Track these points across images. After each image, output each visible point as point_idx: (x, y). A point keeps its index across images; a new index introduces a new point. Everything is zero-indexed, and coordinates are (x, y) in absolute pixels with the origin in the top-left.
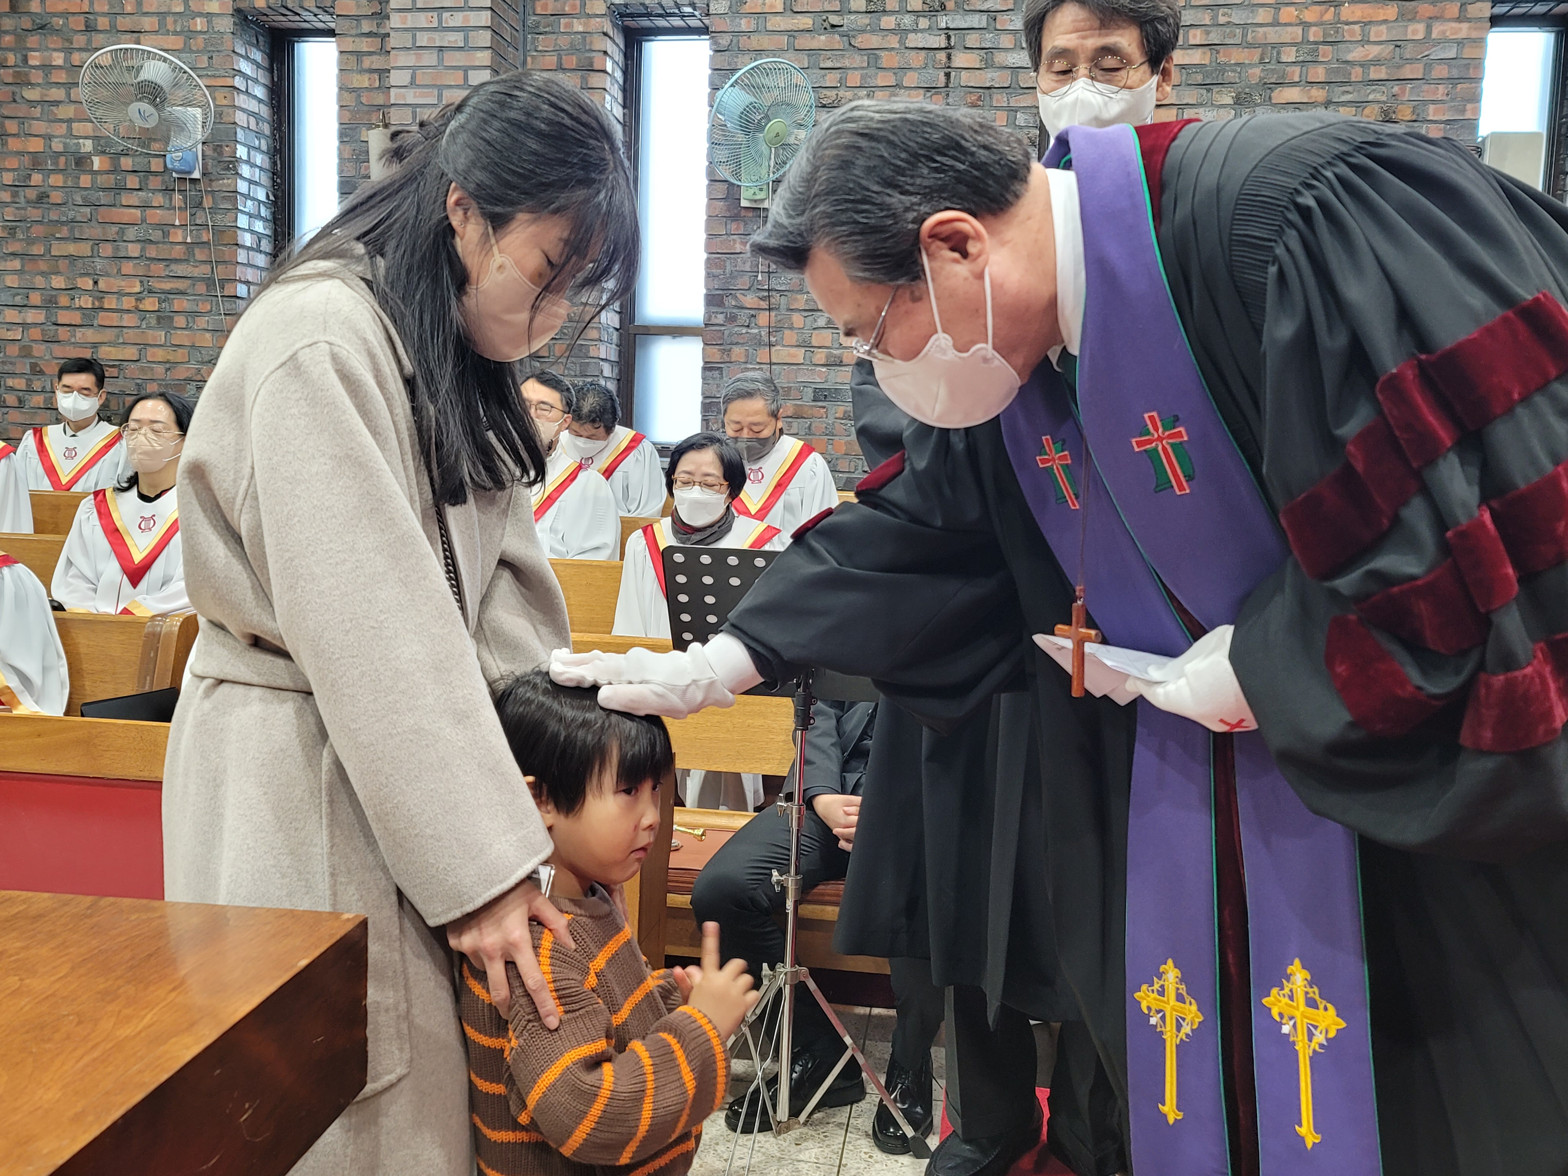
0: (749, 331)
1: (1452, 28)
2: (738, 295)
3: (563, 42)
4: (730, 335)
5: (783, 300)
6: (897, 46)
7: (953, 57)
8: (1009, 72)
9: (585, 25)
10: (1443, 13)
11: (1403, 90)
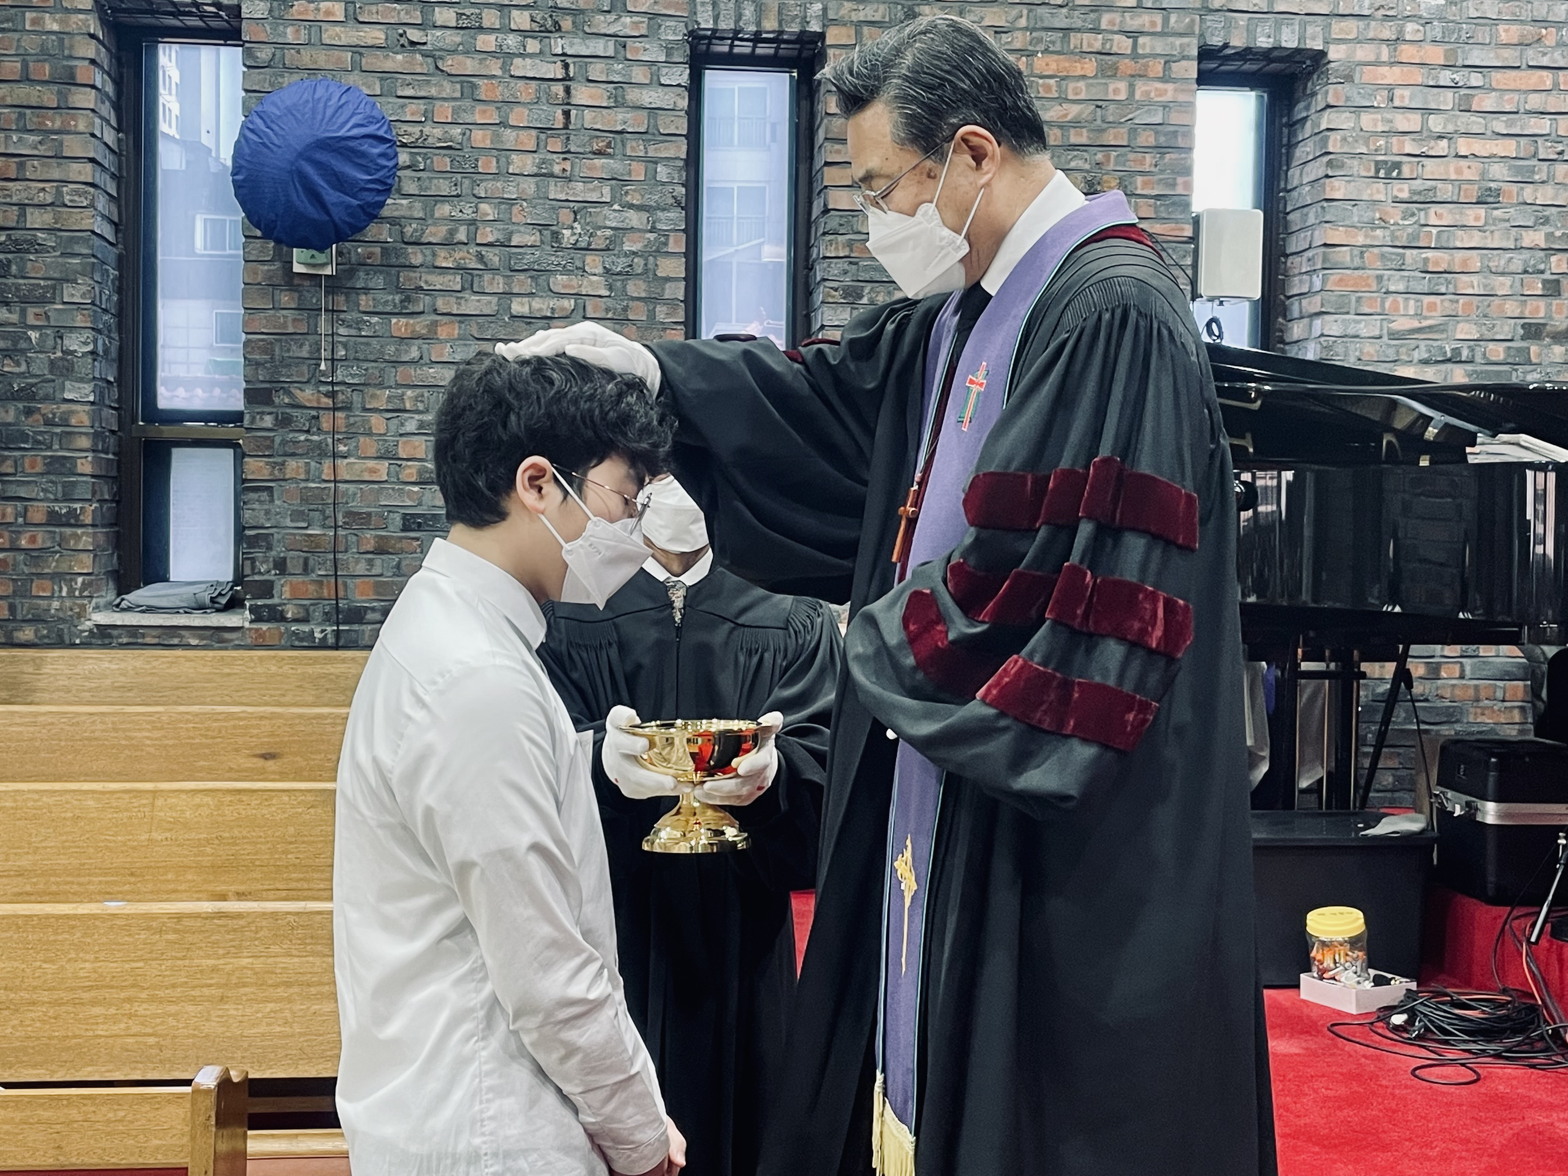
0: (310, 438)
1: (1156, 89)
2: (292, 390)
3: (30, 44)
4: (284, 443)
5: (356, 398)
6: (499, 73)
7: (573, 92)
8: (645, 113)
9: (61, 22)
10: (1146, 70)
11: (1108, 158)
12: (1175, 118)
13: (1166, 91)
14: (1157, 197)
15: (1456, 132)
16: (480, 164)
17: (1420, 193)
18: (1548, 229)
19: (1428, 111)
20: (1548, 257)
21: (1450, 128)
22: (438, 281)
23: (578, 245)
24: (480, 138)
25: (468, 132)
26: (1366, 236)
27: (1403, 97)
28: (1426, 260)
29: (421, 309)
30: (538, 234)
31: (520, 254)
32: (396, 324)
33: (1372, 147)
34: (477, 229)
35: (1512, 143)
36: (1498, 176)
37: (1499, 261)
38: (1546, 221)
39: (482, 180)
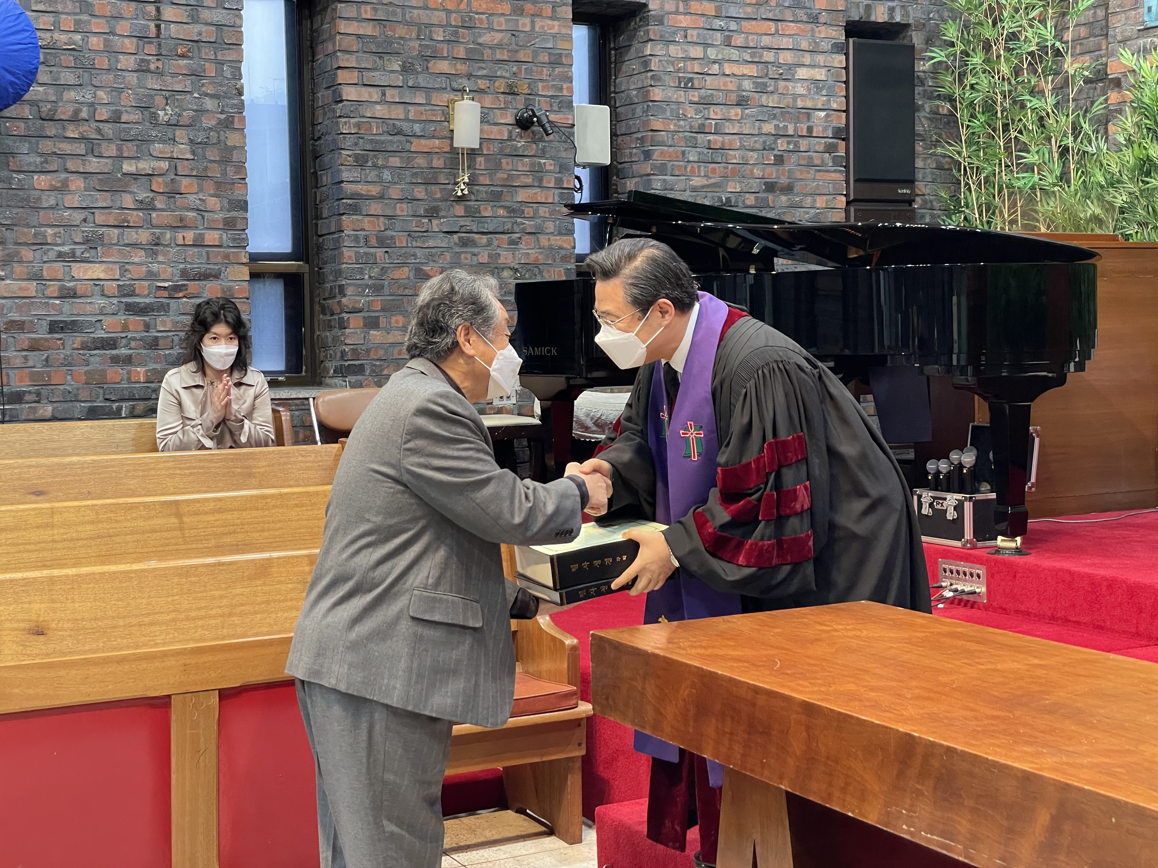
1: (548, 25)
5: (10, 234)
7: (161, 11)
8: (214, 28)
10: (541, 12)
11: (520, 69)
12: (561, 45)
13: (554, 26)
14: (552, 97)
15: (723, 59)
16: (96, 61)
17: (704, 98)
18: (776, 122)
19: (706, 45)
20: (776, 139)
21: (720, 57)
22: (67, 147)
23: (170, 123)
24: (95, 42)
25: (86, 38)
26: (675, 125)
27: (693, 35)
28: (709, 141)
29: (55, 169)
30: (140, 114)
31: (128, 128)
32: (37, 179)
33: (676, 68)
34: (95, 110)
35: (754, 67)
36: (748, 88)
37: (750, 142)
38: (775, 117)
39: (98, 74)
